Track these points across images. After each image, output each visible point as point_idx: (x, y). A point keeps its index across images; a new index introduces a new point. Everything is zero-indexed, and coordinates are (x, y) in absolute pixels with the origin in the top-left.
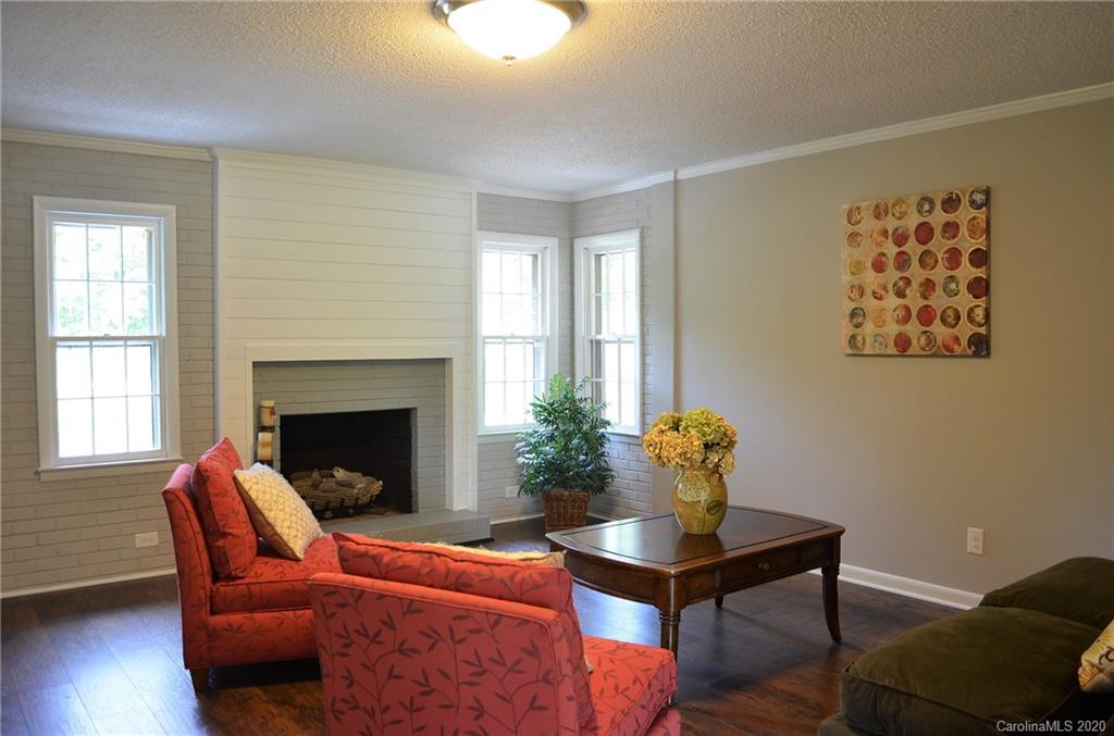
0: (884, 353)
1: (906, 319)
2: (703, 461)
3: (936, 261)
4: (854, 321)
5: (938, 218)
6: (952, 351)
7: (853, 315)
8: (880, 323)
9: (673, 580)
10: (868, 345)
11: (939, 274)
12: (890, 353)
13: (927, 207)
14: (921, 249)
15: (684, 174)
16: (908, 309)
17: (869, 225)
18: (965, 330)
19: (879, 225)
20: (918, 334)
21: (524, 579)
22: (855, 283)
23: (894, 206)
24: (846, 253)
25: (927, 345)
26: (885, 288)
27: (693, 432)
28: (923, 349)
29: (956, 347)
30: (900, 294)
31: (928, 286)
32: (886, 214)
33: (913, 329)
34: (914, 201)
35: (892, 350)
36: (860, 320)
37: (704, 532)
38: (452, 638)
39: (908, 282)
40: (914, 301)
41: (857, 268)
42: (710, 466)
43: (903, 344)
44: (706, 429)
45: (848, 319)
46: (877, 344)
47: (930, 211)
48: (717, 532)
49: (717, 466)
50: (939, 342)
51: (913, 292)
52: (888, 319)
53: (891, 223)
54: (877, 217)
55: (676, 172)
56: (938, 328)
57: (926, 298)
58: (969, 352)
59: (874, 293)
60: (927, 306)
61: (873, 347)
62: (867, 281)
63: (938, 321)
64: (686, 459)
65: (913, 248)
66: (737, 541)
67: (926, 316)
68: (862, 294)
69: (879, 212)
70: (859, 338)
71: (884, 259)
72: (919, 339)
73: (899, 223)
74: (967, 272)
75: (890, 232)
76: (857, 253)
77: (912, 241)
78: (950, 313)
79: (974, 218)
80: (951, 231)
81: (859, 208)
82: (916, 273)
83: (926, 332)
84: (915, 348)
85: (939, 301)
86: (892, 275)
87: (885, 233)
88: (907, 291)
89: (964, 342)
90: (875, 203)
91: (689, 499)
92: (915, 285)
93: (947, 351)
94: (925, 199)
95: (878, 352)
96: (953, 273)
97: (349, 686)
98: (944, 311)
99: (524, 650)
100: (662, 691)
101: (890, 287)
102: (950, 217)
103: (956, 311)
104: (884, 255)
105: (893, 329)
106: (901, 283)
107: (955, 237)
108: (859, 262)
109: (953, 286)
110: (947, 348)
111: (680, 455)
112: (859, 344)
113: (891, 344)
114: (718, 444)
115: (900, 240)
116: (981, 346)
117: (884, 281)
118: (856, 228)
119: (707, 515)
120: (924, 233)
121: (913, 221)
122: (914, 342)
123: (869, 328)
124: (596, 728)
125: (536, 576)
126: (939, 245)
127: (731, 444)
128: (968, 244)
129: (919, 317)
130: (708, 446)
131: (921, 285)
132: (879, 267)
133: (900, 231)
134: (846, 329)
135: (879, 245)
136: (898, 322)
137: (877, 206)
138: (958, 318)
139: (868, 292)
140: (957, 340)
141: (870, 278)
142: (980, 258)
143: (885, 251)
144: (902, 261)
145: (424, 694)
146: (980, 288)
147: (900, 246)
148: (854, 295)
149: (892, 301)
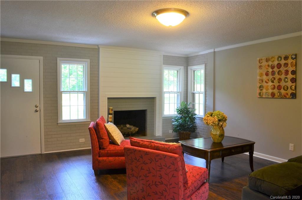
0: (268, 97)
1: (274, 88)
2: (218, 124)
3: (282, 73)
4: (260, 89)
5: (283, 62)
6: (286, 97)
7: (260, 87)
8: (267, 89)
9: (209, 153)
10: (264, 95)
11: (283, 77)
12: (270, 97)
13: (280, 59)
14: (278, 70)
15: (216, 50)
16: (274, 86)
17: (264, 63)
18: (290, 91)
19: (267, 64)
20: (277, 92)
21: (171, 148)
22: (261, 79)
23: (271, 58)
24: (258, 71)
25: (279, 95)
26: (268, 80)
27: (216, 117)
28: (278, 96)
29: (287, 96)
30: (273, 82)
31: (280, 80)
32: (269, 61)
33: (276, 91)
34: (276, 57)
35: (270, 96)
36: (262, 88)
37: (218, 142)
38: (155, 161)
39: (275, 79)
40: (276, 84)
41: (261, 75)
42: (220, 125)
43: (273, 95)
44: (219, 116)
45: (258, 88)
46: (266, 95)
47: (281, 60)
48: (222, 142)
49: (222, 125)
50: (283, 94)
51: (276, 82)
52: (269, 88)
53: (270, 63)
54: (267, 61)
55: (214, 50)
56: (282, 91)
57: (279, 83)
58: (291, 97)
59: (266, 81)
60: (280, 85)
61: (265, 96)
62: (264, 78)
63: (282, 89)
64: (214, 123)
65: (276, 69)
66: (226, 144)
67: (279, 88)
68: (262, 82)
69: (267, 60)
70: (262, 93)
71: (268, 73)
72: (277, 93)
73: (272, 63)
74: (290, 76)
75: (270, 65)
76: (261, 71)
77: (276, 68)
78: (286, 87)
79: (292, 62)
80: (286, 65)
81: (262, 59)
82: (277, 76)
83: (279, 92)
84: (276, 96)
85: (283, 84)
86: (271, 77)
87: (269, 66)
88: (274, 81)
89: (289, 95)
90: (266, 58)
91: (214, 133)
92: (276, 79)
93: (285, 97)
94: (279, 57)
95: (266, 97)
96: (287, 76)
97: (132, 171)
98: (284, 86)
99: (171, 163)
100: (204, 177)
101: (270, 80)
102: (286, 62)
103: (287, 86)
104: (268, 71)
105: (270, 91)
106: (273, 79)
107: (287, 67)
108: (262, 73)
109: (286, 80)
110: (285, 96)
111: (212, 122)
112: (262, 95)
113: (270, 95)
114: (222, 120)
115: (273, 67)
116: (294, 96)
117: (268, 78)
118: (261, 64)
119: (219, 138)
120: (279, 66)
121: (276, 63)
122: (276, 94)
123: (264, 91)
124: (188, 184)
125: (174, 147)
126: (283, 69)
127: (226, 120)
128: (290, 69)
129: (277, 88)
130: (219, 120)
131: (278, 79)
132: (267, 74)
133: (273, 65)
134: (258, 91)
135: (267, 69)
136: (272, 89)
137: (267, 59)
138: (288, 88)
139: (264, 81)
140: (287, 94)
141: (265, 78)
142: (294, 73)
143: (268, 70)
144: (273, 73)
145: (149, 173)
146: (294, 80)
147: (273, 69)
148: (261, 82)
149: (270, 84)
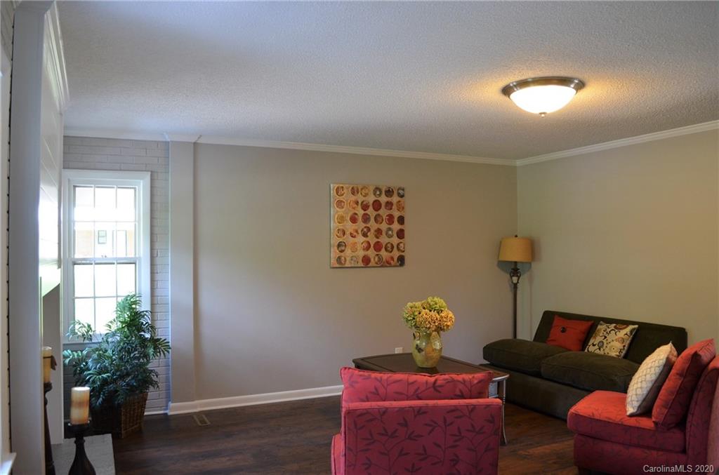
0: (356, 266)
1: (368, 248)
3: (383, 220)
4: (340, 249)
5: (383, 199)
6: (390, 264)
7: (339, 245)
8: (354, 250)
10: (347, 262)
11: (384, 226)
12: (359, 266)
13: (378, 193)
14: (375, 213)
16: (369, 243)
17: (348, 197)
18: (396, 254)
19: (353, 198)
20: (374, 255)
22: (340, 228)
23: (362, 189)
24: (335, 211)
25: (379, 261)
26: (357, 231)
28: (377, 263)
29: (392, 262)
30: (365, 235)
31: (379, 232)
32: (358, 193)
33: (371, 253)
34: (372, 188)
35: (361, 264)
36: (343, 248)
39: (369, 229)
40: (372, 240)
41: (341, 220)
43: (366, 260)
45: (336, 248)
46: (352, 262)
47: (380, 195)
50: (384, 259)
51: (371, 235)
52: (359, 248)
53: (360, 198)
54: (353, 193)
56: (383, 253)
57: (378, 238)
58: (398, 264)
59: (351, 234)
60: (378, 242)
61: (351, 263)
62: (347, 227)
63: (383, 249)
65: (371, 211)
67: (378, 247)
68: (344, 234)
69: (354, 191)
70: (343, 258)
71: (356, 216)
72: (374, 258)
73: (364, 199)
74: (396, 226)
75: (360, 203)
76: (341, 211)
77: (371, 208)
78: (389, 245)
79: (399, 201)
80: (390, 206)
81: (343, 187)
82: (373, 225)
83: (377, 255)
84: (372, 263)
85: (384, 240)
86: (360, 225)
87: (357, 203)
88: (369, 234)
89: (396, 259)
90: (352, 186)
92: (372, 231)
93: (387, 264)
94: (377, 188)
95: (353, 265)
96: (391, 226)
98: (387, 244)
101: (360, 231)
102: (389, 199)
103: (392, 245)
104: (356, 214)
105: (361, 253)
106: (365, 230)
107: (391, 209)
108: (342, 217)
109: (390, 232)
110: (388, 262)
112: (343, 262)
113: (360, 261)
115: (365, 207)
116: (401, 260)
117: (356, 228)
118: (341, 198)
120: (377, 205)
121: (371, 199)
122: (372, 260)
123: (348, 252)
126: (384, 212)
128: (396, 214)
129: (374, 247)
131: (375, 231)
132: (354, 220)
133: (365, 203)
134: (335, 253)
135: (354, 208)
136: (364, 249)
137: (353, 188)
138: (393, 247)
139: (348, 233)
140: (392, 258)
141: (350, 227)
142: (401, 220)
143: (357, 212)
144: (366, 219)
146: (401, 234)
147: (365, 210)
148: (340, 234)
149: (360, 239)
